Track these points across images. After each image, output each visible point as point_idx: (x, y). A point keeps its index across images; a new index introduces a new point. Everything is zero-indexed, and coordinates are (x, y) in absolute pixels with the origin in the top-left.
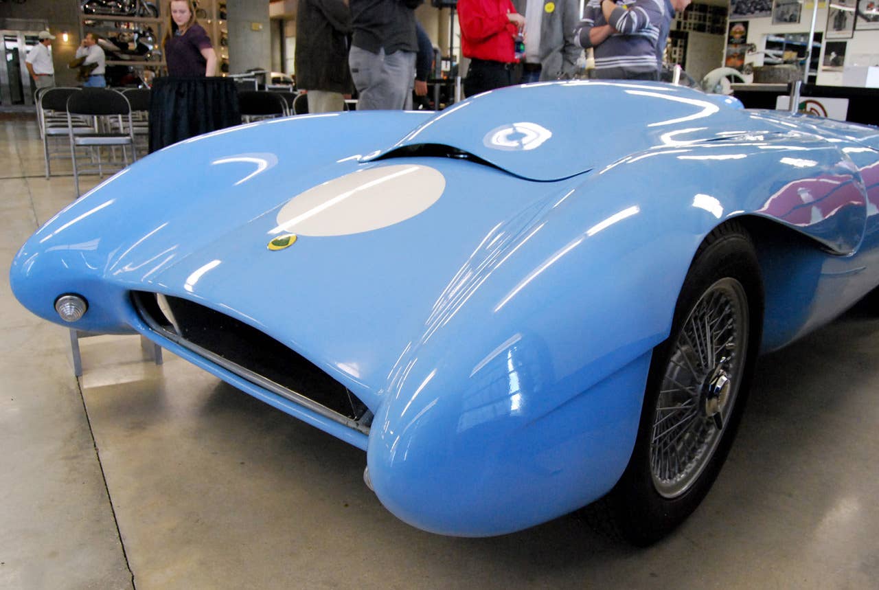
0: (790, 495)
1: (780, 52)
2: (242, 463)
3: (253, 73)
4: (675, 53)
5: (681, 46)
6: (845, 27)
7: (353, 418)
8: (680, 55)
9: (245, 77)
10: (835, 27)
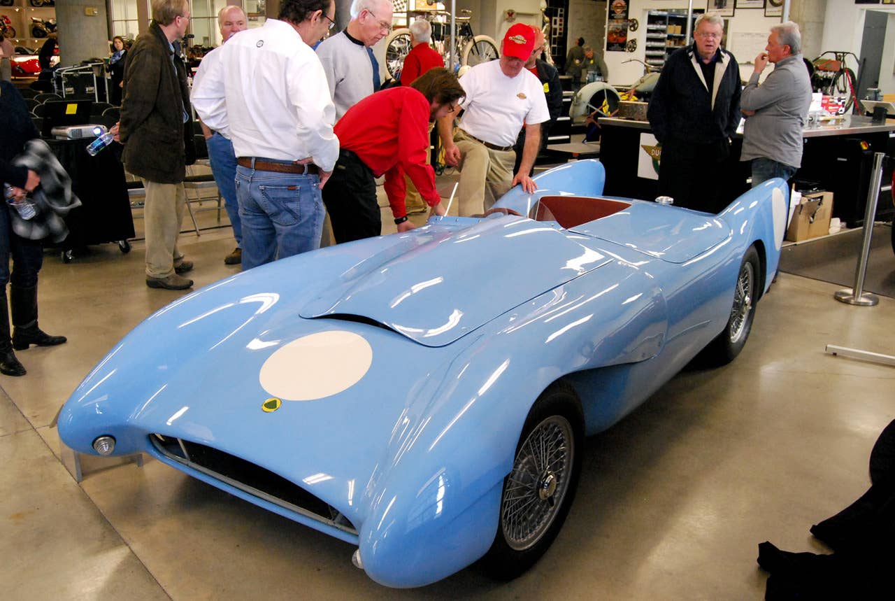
1: (664, 27)
2: (238, 546)
3: (90, 65)
4: (555, 23)
5: (561, 16)
6: (725, 5)
7: (330, 519)
8: (560, 25)
9: (81, 70)
10: (716, 4)
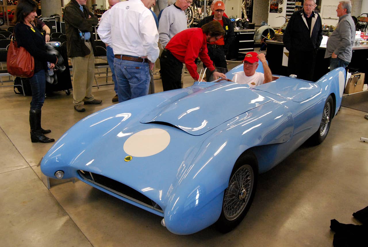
0: (268, 216)
1: (294, 2)
